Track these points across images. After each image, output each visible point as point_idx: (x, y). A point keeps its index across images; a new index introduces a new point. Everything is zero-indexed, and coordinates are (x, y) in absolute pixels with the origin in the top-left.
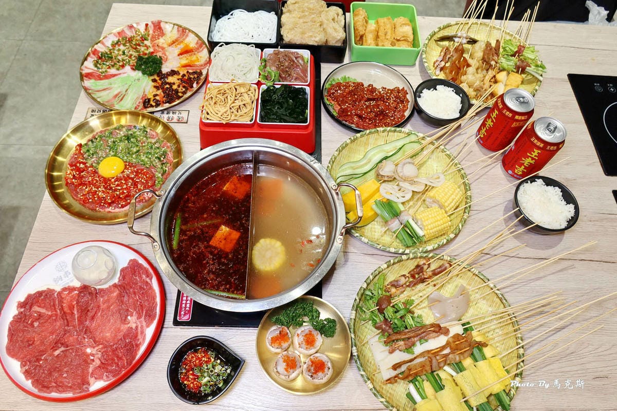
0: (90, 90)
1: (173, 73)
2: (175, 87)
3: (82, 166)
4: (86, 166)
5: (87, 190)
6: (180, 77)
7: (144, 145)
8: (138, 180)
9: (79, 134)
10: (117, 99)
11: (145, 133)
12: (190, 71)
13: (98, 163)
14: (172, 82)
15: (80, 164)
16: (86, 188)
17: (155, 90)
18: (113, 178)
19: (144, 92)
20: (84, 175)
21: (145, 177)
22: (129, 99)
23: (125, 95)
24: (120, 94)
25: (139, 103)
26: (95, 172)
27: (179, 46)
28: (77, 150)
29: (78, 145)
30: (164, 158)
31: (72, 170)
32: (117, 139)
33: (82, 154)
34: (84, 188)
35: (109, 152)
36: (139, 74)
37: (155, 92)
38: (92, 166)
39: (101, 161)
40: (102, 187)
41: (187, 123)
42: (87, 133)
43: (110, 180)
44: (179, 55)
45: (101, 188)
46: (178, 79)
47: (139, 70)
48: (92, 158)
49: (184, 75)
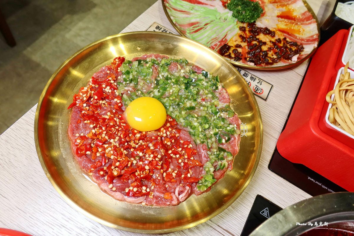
0: (167, 3)
1: (267, 32)
2: (265, 48)
3: (108, 90)
4: (113, 93)
5: (93, 131)
6: (273, 40)
7: (204, 103)
8: (174, 156)
9: (129, 44)
10: (191, 28)
11: (214, 88)
12: (288, 39)
13: (131, 99)
14: (264, 40)
15: (106, 86)
16: (94, 128)
17: (240, 40)
18: (140, 132)
19: (225, 36)
20: (103, 106)
21: (186, 157)
22: (206, 34)
23: (201, 29)
24: (197, 25)
25: (216, 45)
26: (120, 110)
27: (281, 8)
28: (114, 63)
29: (119, 58)
30: (226, 141)
31: (92, 89)
32: (172, 77)
33: (117, 72)
34: (92, 126)
35: (154, 88)
36: (229, 14)
37: (239, 41)
38: (121, 97)
39: (137, 96)
40: (117, 138)
41: (265, 100)
42: (139, 49)
43: (134, 134)
44: (278, 16)
45: (114, 138)
46: (270, 41)
47: (230, 10)
48: (126, 85)
49: (279, 41)
